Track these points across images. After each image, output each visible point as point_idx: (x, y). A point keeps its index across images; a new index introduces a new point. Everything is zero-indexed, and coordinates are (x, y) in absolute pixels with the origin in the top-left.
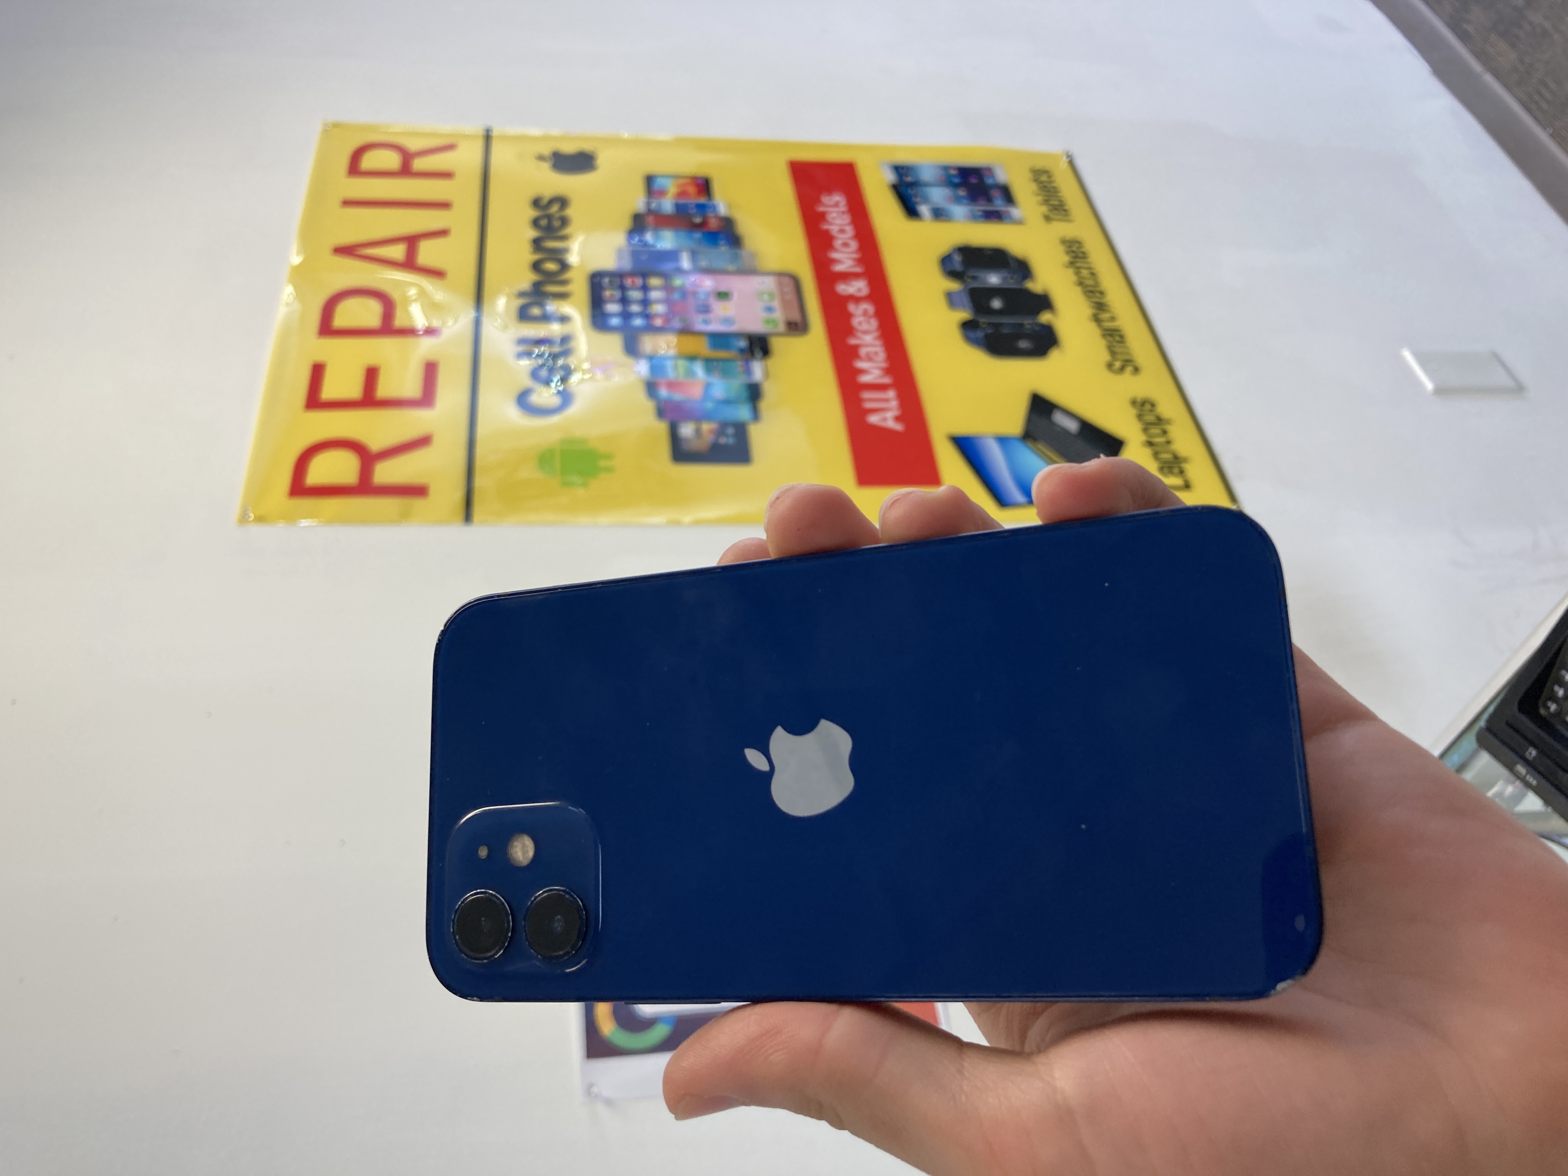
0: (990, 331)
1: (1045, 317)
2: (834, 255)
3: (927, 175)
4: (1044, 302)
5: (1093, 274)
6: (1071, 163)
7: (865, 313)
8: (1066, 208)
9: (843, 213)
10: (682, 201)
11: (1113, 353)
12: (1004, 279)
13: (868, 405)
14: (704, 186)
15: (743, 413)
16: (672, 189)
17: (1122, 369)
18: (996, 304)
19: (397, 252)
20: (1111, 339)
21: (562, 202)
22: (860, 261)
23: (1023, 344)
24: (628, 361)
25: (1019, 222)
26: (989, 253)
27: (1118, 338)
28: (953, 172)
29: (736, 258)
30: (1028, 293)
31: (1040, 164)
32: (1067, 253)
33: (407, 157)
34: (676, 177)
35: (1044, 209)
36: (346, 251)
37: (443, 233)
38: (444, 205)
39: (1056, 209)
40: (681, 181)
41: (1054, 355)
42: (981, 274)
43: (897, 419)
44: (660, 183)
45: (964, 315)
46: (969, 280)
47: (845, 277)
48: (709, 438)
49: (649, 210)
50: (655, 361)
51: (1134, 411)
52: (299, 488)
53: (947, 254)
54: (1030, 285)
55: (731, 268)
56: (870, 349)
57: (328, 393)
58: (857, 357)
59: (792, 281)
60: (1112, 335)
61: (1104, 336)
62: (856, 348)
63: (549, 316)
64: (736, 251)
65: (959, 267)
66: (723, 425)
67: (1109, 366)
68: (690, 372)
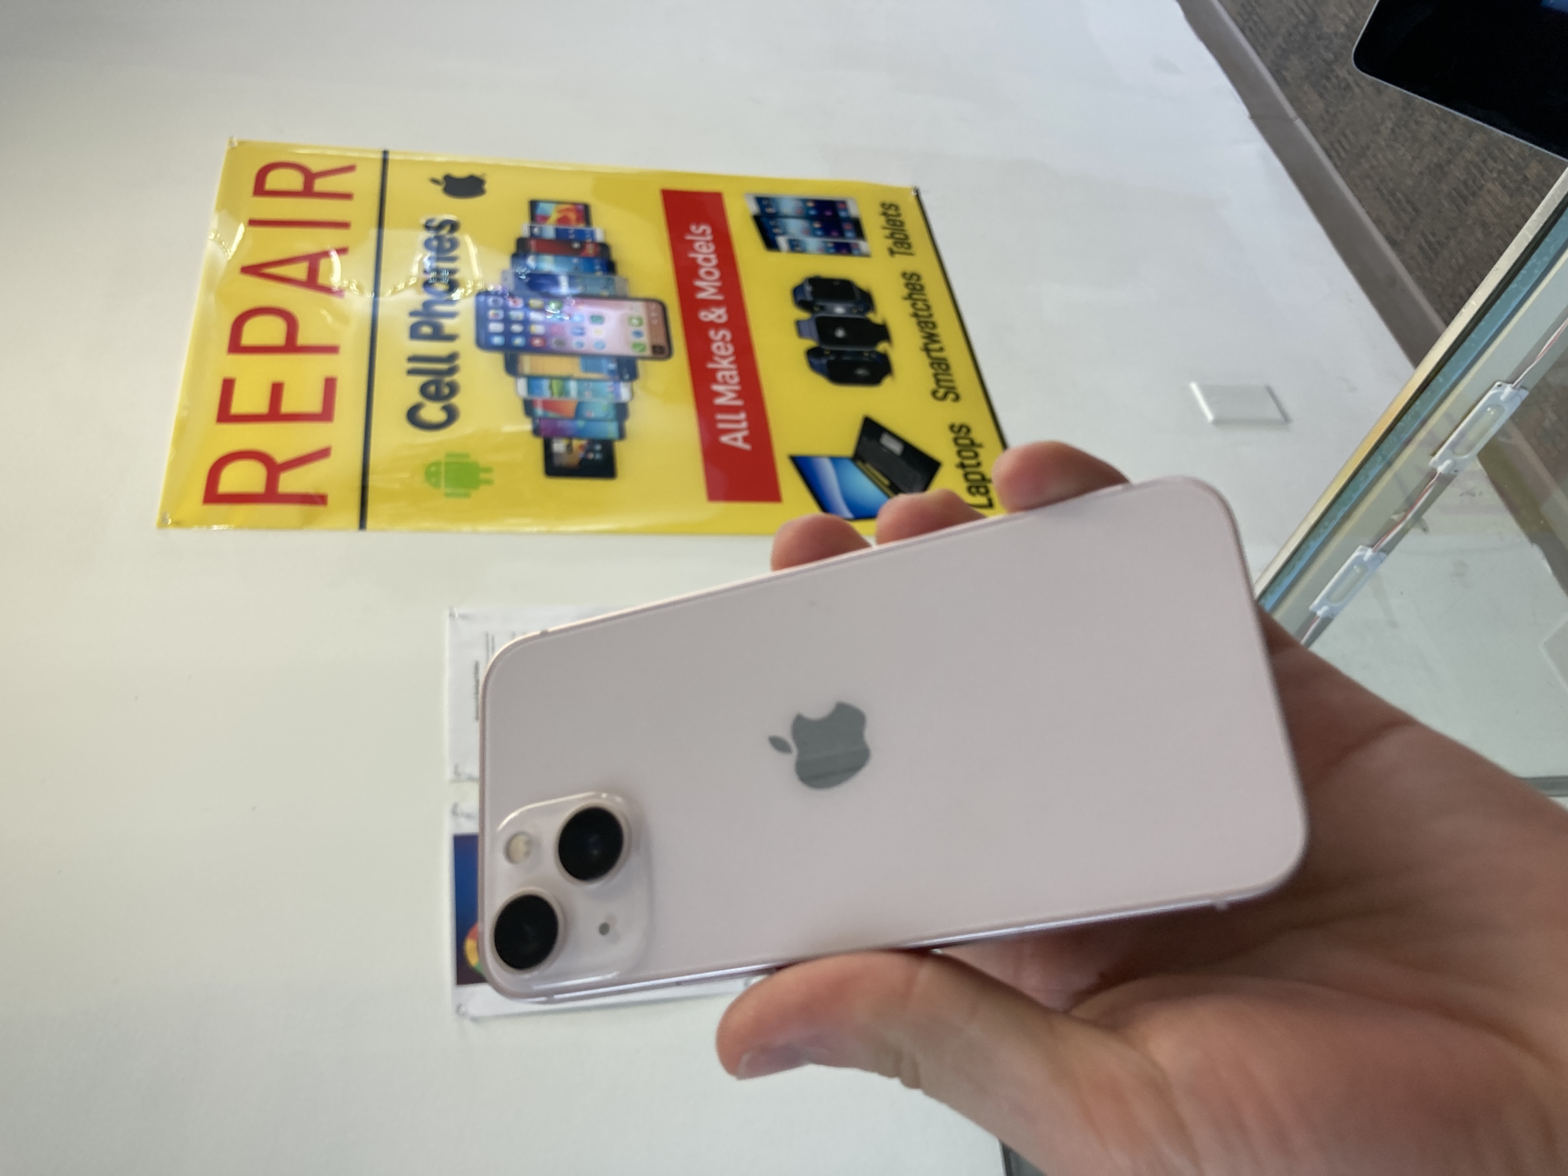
0: (832, 358)
1: (882, 347)
2: (698, 283)
3: (787, 208)
4: (882, 333)
5: (928, 308)
6: (918, 197)
7: (723, 339)
8: (910, 242)
9: (709, 243)
10: (561, 227)
11: (938, 381)
12: (849, 310)
13: (721, 426)
14: (584, 212)
15: (610, 430)
16: (554, 215)
17: (945, 397)
18: (840, 333)
19: (299, 271)
20: (938, 368)
21: (453, 225)
22: (721, 290)
23: (861, 372)
24: (509, 380)
25: (867, 255)
26: (837, 284)
27: (944, 367)
28: (810, 204)
29: (610, 283)
30: (868, 322)
31: (889, 200)
32: (907, 285)
33: (310, 177)
34: (558, 203)
35: (889, 242)
36: (253, 270)
37: (343, 250)
38: (345, 225)
39: (901, 244)
40: (564, 207)
41: (887, 381)
42: (828, 305)
43: (746, 439)
44: (543, 208)
45: (810, 343)
46: (817, 310)
47: (708, 304)
48: (578, 454)
49: (532, 235)
50: (533, 380)
51: (951, 436)
52: (212, 496)
53: (800, 284)
54: (871, 316)
55: (605, 293)
56: (727, 373)
57: (238, 407)
58: (715, 381)
59: (659, 308)
60: (939, 364)
61: (932, 365)
62: (714, 371)
63: (438, 335)
64: (610, 276)
65: (809, 298)
66: (593, 442)
67: (934, 393)
68: (564, 392)
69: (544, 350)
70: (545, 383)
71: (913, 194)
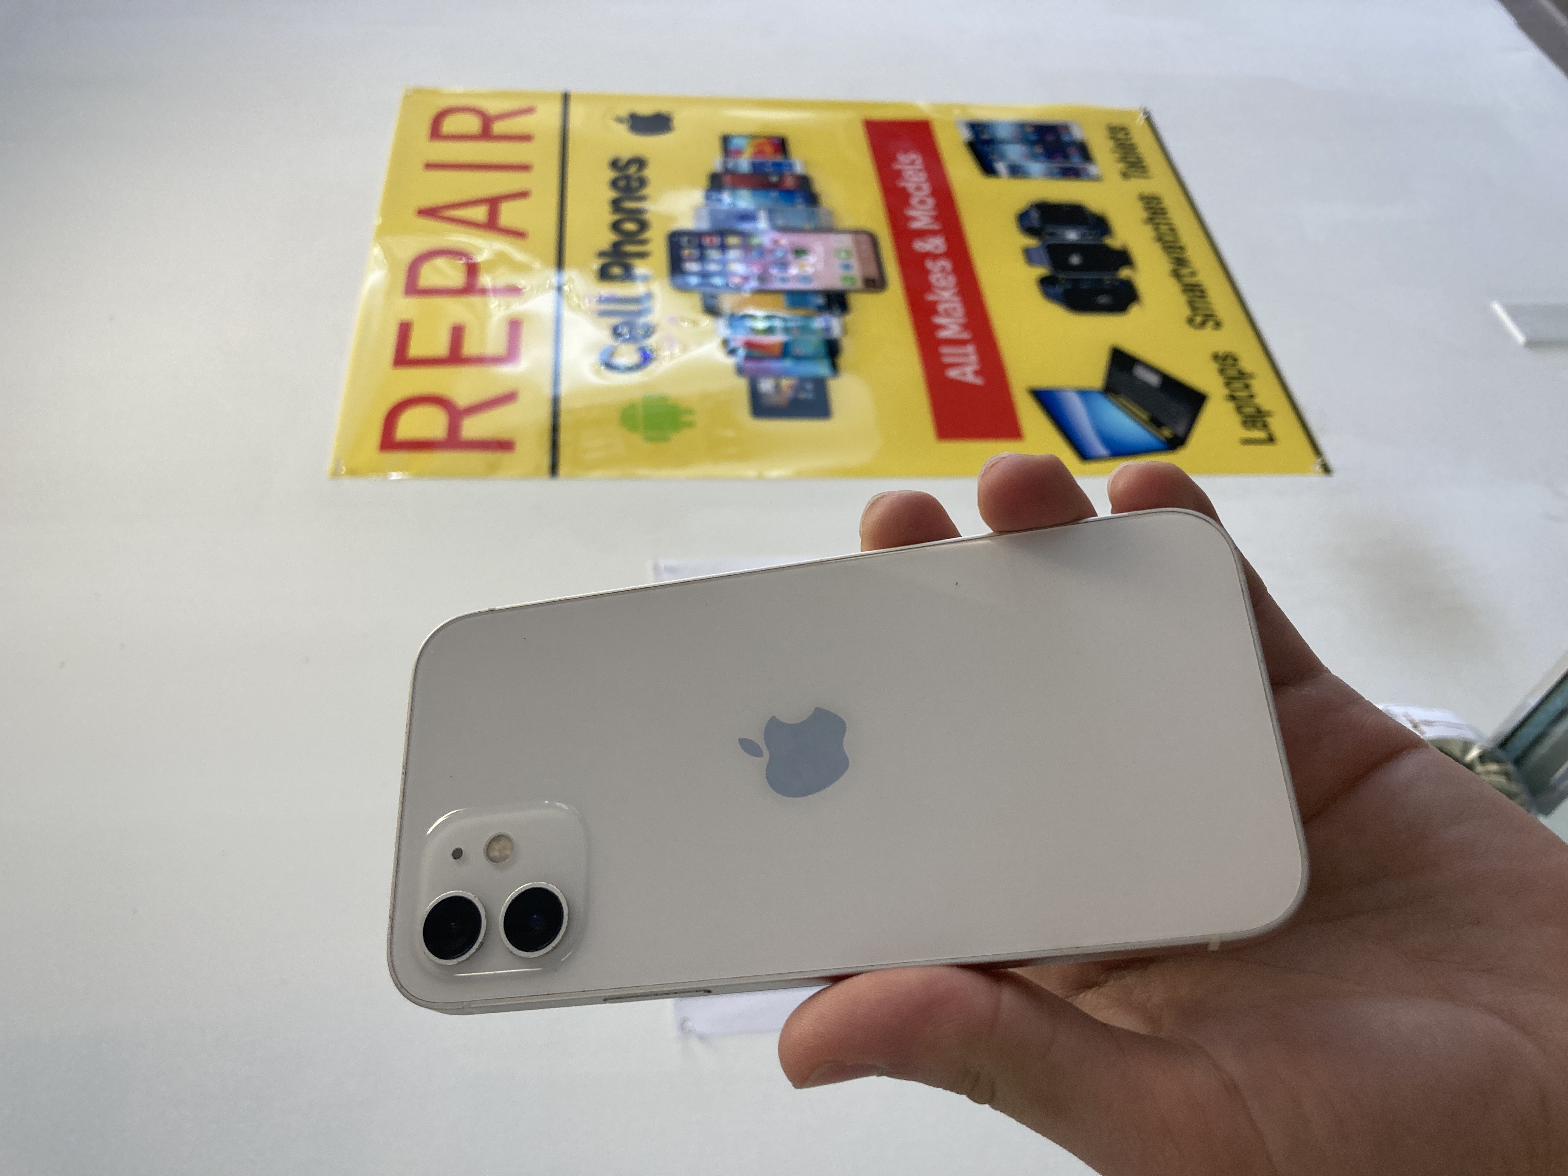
0: (1070, 287)
1: (1125, 273)
2: (911, 213)
3: (1002, 133)
4: (1123, 258)
5: (1172, 230)
6: (1149, 120)
7: (943, 270)
8: (1144, 164)
9: (920, 170)
10: (758, 160)
11: (1193, 308)
12: (1083, 235)
13: (947, 360)
14: (781, 145)
16: (748, 149)
17: (1203, 324)
18: (1075, 260)
19: (480, 213)
20: (1191, 294)
21: (640, 162)
22: (936, 218)
23: (1103, 300)
24: (708, 320)
25: (1097, 179)
26: (1068, 209)
27: (1198, 294)
28: (1028, 129)
29: (812, 216)
30: (1106, 247)
31: (1117, 121)
32: (1146, 208)
33: (487, 121)
34: (753, 137)
35: (1121, 166)
36: (430, 212)
37: (523, 195)
38: (524, 168)
39: (1133, 166)
40: (757, 141)
41: (1134, 309)
42: (1058, 230)
43: (977, 374)
44: (736, 143)
45: (1041, 271)
46: (1047, 237)
47: (922, 234)
48: (788, 393)
49: (726, 170)
50: (734, 320)
51: (1216, 366)
52: (389, 443)
53: (1025, 211)
54: (1108, 241)
55: (807, 226)
56: (948, 305)
57: (416, 350)
58: (935, 313)
59: (869, 239)
60: (1193, 291)
61: (1184, 291)
62: (934, 304)
63: (629, 276)
64: (812, 209)
65: (1036, 224)
66: (803, 381)
67: (1190, 321)
68: (769, 331)
71: (1141, 119)
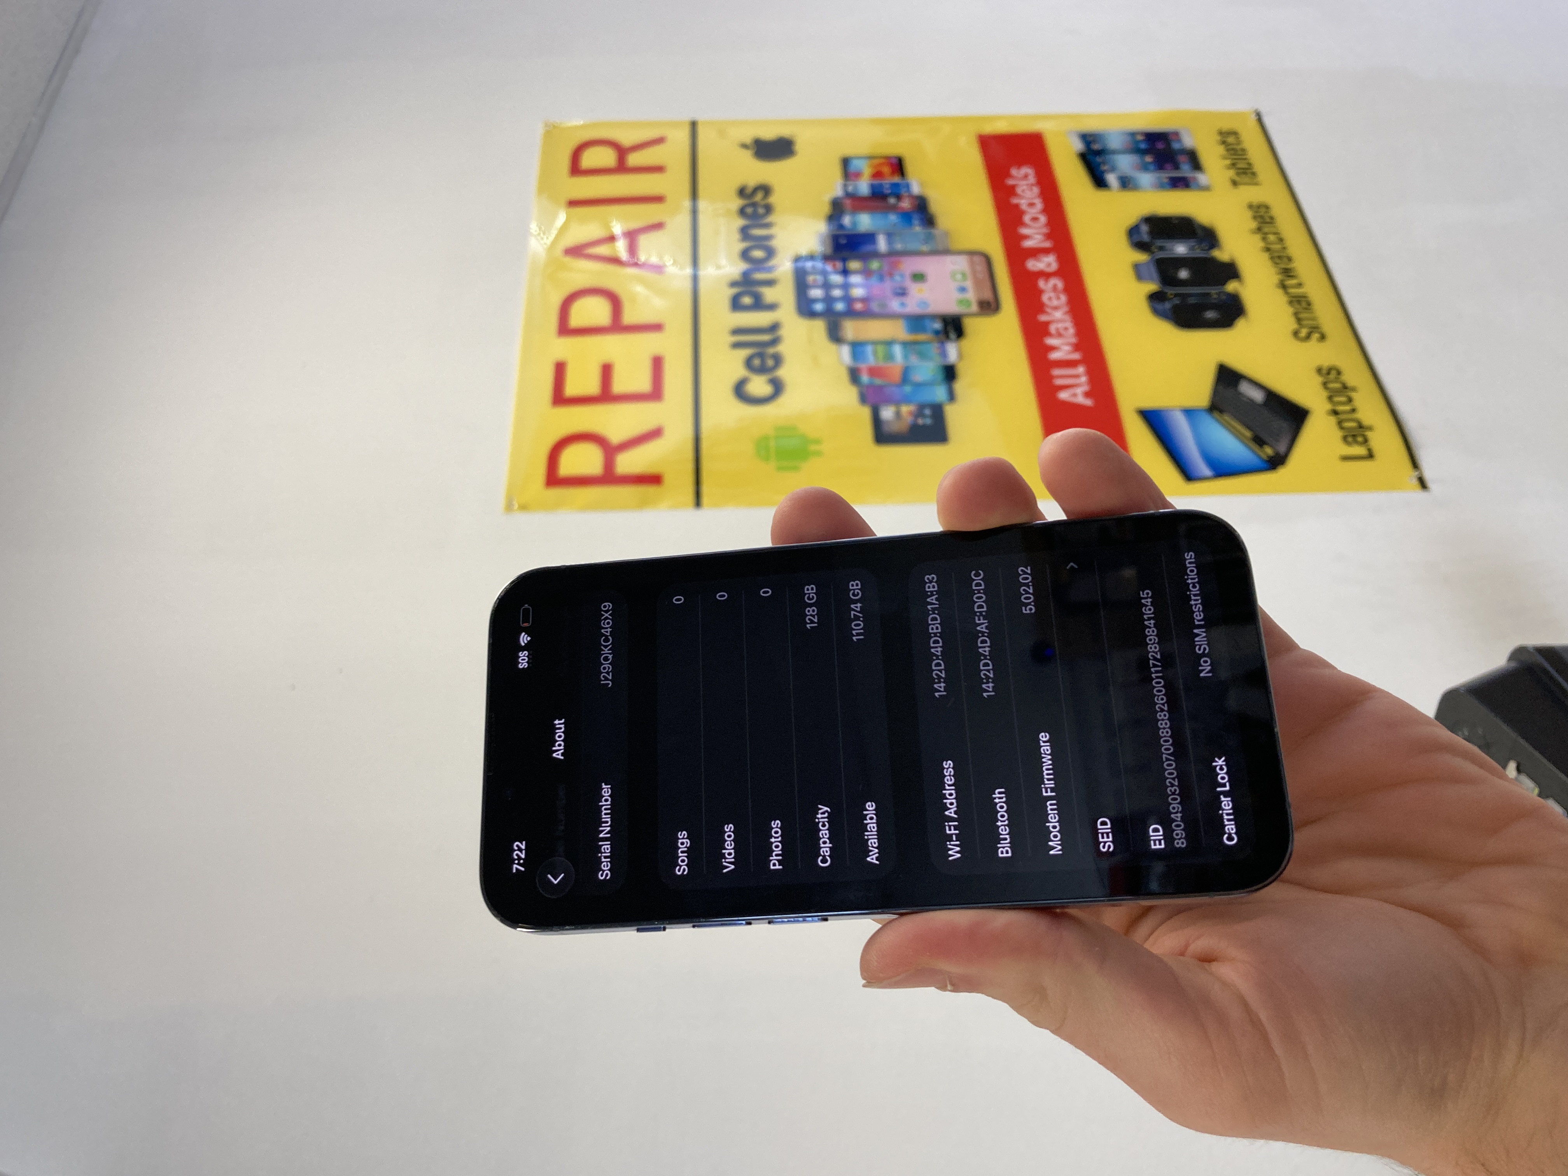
0: (1178, 302)
1: (1232, 286)
2: (1024, 231)
3: (1114, 143)
4: (1231, 271)
5: (1281, 240)
6: (1260, 121)
7: (1055, 288)
8: (1254, 170)
10: (876, 182)
11: (1299, 320)
12: (1192, 249)
13: (1059, 382)
14: (898, 166)
15: (939, 393)
16: (867, 171)
17: (1308, 337)
18: (1183, 274)
19: (620, 248)
20: (1298, 306)
21: (766, 190)
22: (1048, 236)
23: (1210, 315)
24: (832, 347)
25: (1206, 188)
26: (1174, 221)
27: (1304, 304)
28: (1140, 138)
29: (929, 238)
30: (1213, 261)
31: (1227, 126)
32: (1255, 218)
33: (622, 153)
34: (870, 158)
35: (1231, 173)
36: (576, 251)
37: (658, 226)
38: (658, 199)
39: (1245, 173)
40: (876, 161)
41: (1241, 324)
42: (1167, 244)
43: (1087, 395)
44: (856, 165)
45: (1152, 287)
46: (1156, 251)
47: (1035, 253)
48: (908, 420)
49: (848, 195)
50: (857, 347)
51: (1319, 379)
52: (553, 479)
53: (1135, 225)
54: (1217, 254)
55: (925, 248)
56: (1060, 325)
57: (571, 389)
58: (1048, 334)
59: (983, 259)
60: (1299, 302)
61: (1291, 303)
62: (1047, 324)
63: (759, 305)
64: (928, 231)
65: (1146, 238)
66: (921, 407)
67: (1296, 334)
68: (890, 357)
69: (867, 314)
70: (869, 349)
71: (1253, 117)
